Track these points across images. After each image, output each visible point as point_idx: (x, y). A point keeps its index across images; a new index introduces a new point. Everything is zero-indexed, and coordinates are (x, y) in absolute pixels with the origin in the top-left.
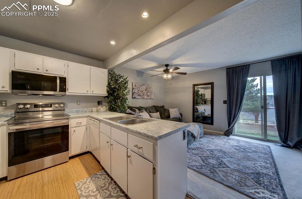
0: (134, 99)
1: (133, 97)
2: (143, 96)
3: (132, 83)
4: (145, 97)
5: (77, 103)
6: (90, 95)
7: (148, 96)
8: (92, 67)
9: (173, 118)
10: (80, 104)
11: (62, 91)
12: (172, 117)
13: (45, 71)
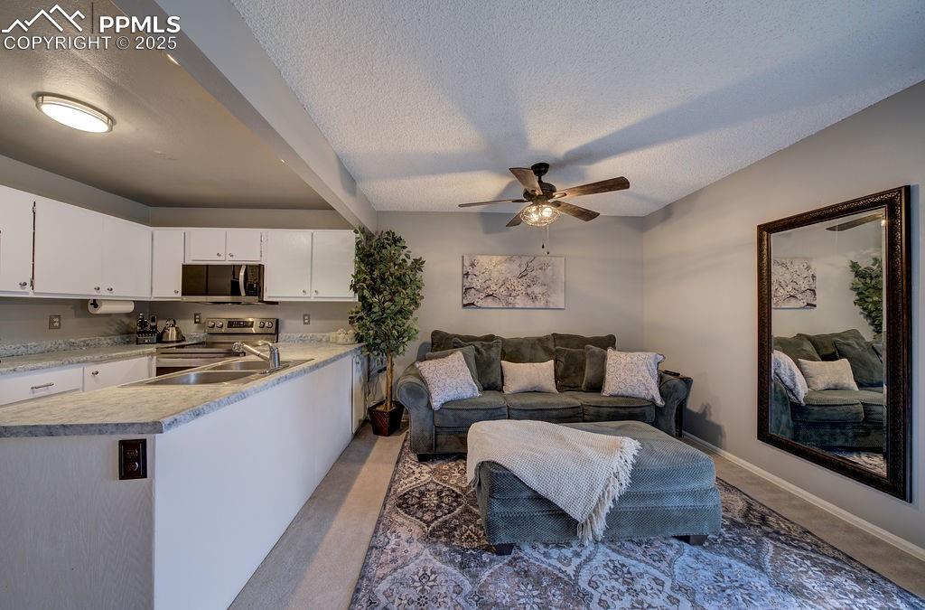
0: (469, 311)
1: (465, 302)
2: (511, 300)
3: (463, 257)
4: (519, 302)
5: (304, 320)
6: (312, 300)
7: (534, 298)
8: (317, 233)
9: (616, 396)
10: (308, 323)
11: (251, 295)
12: (612, 393)
13: (229, 258)
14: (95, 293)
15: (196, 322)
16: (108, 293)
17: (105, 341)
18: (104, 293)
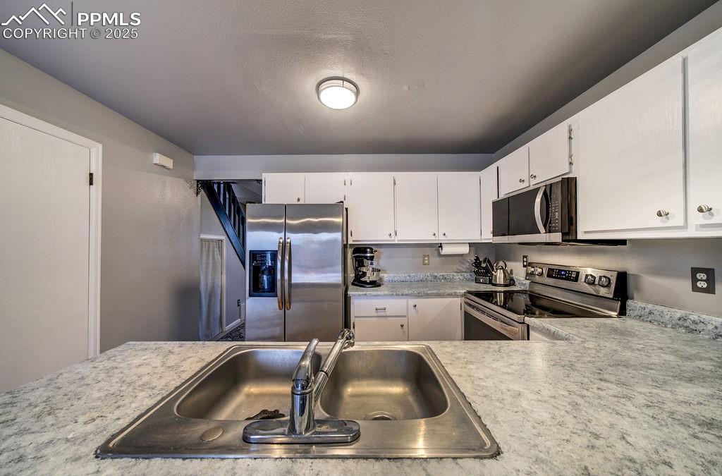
10: (707, 290)
11: (553, 232)
13: (533, 182)
14: (433, 238)
15: (524, 266)
16: (443, 238)
17: (458, 277)
18: (440, 239)
